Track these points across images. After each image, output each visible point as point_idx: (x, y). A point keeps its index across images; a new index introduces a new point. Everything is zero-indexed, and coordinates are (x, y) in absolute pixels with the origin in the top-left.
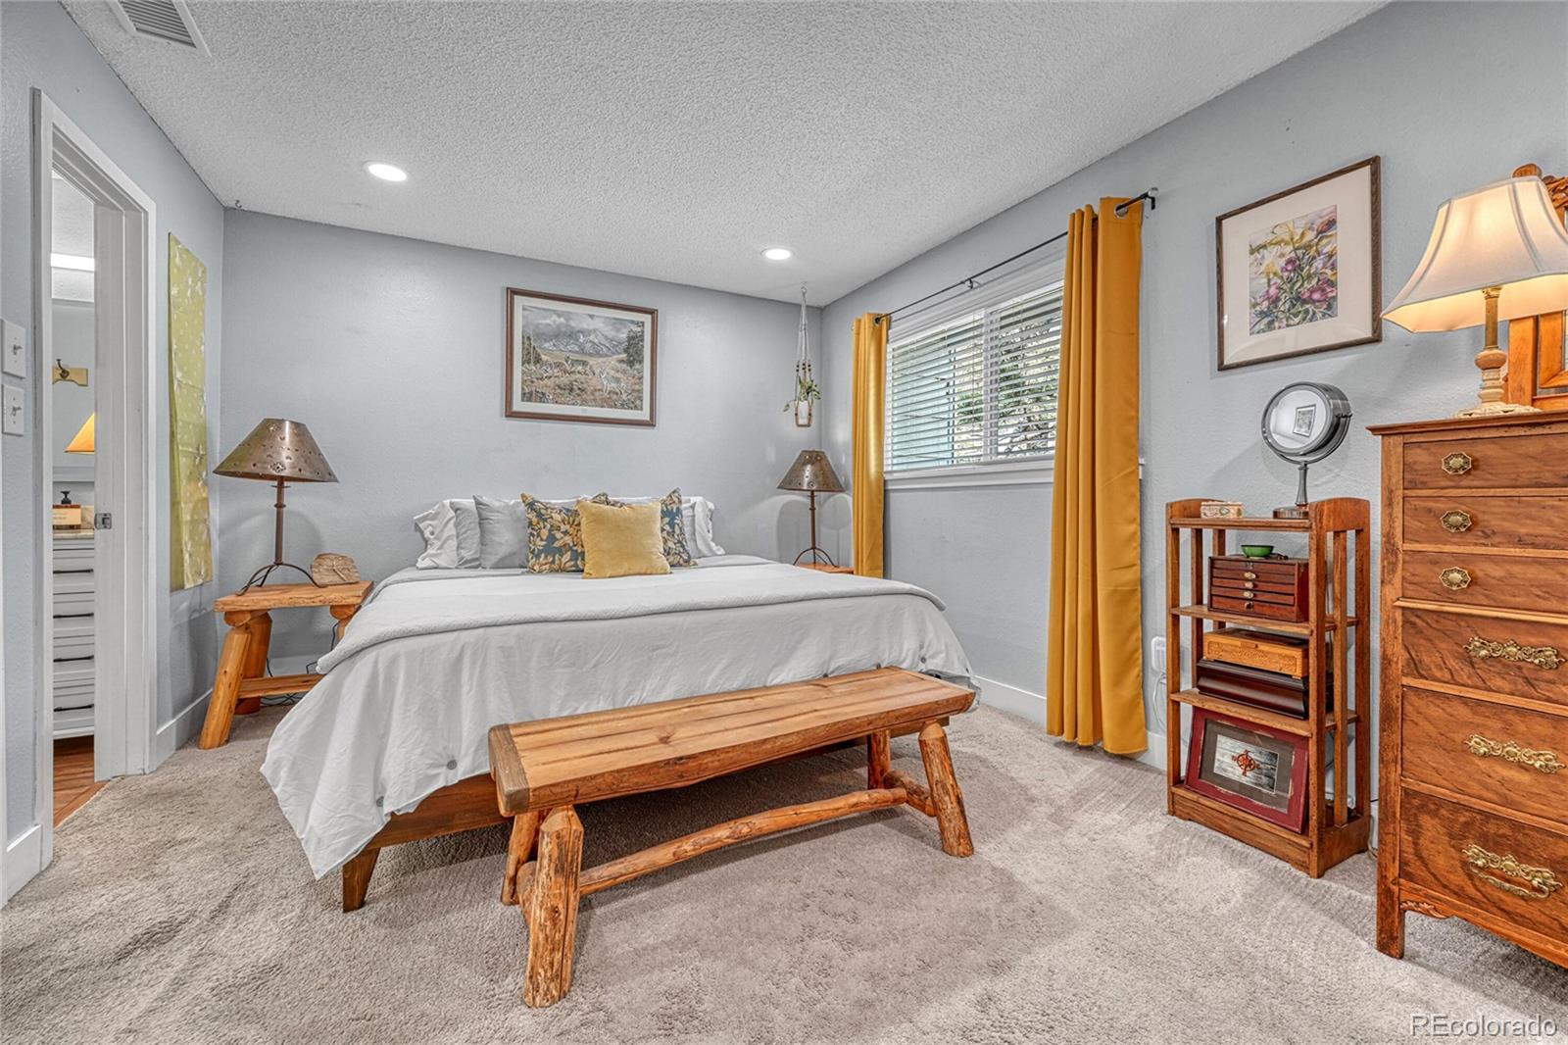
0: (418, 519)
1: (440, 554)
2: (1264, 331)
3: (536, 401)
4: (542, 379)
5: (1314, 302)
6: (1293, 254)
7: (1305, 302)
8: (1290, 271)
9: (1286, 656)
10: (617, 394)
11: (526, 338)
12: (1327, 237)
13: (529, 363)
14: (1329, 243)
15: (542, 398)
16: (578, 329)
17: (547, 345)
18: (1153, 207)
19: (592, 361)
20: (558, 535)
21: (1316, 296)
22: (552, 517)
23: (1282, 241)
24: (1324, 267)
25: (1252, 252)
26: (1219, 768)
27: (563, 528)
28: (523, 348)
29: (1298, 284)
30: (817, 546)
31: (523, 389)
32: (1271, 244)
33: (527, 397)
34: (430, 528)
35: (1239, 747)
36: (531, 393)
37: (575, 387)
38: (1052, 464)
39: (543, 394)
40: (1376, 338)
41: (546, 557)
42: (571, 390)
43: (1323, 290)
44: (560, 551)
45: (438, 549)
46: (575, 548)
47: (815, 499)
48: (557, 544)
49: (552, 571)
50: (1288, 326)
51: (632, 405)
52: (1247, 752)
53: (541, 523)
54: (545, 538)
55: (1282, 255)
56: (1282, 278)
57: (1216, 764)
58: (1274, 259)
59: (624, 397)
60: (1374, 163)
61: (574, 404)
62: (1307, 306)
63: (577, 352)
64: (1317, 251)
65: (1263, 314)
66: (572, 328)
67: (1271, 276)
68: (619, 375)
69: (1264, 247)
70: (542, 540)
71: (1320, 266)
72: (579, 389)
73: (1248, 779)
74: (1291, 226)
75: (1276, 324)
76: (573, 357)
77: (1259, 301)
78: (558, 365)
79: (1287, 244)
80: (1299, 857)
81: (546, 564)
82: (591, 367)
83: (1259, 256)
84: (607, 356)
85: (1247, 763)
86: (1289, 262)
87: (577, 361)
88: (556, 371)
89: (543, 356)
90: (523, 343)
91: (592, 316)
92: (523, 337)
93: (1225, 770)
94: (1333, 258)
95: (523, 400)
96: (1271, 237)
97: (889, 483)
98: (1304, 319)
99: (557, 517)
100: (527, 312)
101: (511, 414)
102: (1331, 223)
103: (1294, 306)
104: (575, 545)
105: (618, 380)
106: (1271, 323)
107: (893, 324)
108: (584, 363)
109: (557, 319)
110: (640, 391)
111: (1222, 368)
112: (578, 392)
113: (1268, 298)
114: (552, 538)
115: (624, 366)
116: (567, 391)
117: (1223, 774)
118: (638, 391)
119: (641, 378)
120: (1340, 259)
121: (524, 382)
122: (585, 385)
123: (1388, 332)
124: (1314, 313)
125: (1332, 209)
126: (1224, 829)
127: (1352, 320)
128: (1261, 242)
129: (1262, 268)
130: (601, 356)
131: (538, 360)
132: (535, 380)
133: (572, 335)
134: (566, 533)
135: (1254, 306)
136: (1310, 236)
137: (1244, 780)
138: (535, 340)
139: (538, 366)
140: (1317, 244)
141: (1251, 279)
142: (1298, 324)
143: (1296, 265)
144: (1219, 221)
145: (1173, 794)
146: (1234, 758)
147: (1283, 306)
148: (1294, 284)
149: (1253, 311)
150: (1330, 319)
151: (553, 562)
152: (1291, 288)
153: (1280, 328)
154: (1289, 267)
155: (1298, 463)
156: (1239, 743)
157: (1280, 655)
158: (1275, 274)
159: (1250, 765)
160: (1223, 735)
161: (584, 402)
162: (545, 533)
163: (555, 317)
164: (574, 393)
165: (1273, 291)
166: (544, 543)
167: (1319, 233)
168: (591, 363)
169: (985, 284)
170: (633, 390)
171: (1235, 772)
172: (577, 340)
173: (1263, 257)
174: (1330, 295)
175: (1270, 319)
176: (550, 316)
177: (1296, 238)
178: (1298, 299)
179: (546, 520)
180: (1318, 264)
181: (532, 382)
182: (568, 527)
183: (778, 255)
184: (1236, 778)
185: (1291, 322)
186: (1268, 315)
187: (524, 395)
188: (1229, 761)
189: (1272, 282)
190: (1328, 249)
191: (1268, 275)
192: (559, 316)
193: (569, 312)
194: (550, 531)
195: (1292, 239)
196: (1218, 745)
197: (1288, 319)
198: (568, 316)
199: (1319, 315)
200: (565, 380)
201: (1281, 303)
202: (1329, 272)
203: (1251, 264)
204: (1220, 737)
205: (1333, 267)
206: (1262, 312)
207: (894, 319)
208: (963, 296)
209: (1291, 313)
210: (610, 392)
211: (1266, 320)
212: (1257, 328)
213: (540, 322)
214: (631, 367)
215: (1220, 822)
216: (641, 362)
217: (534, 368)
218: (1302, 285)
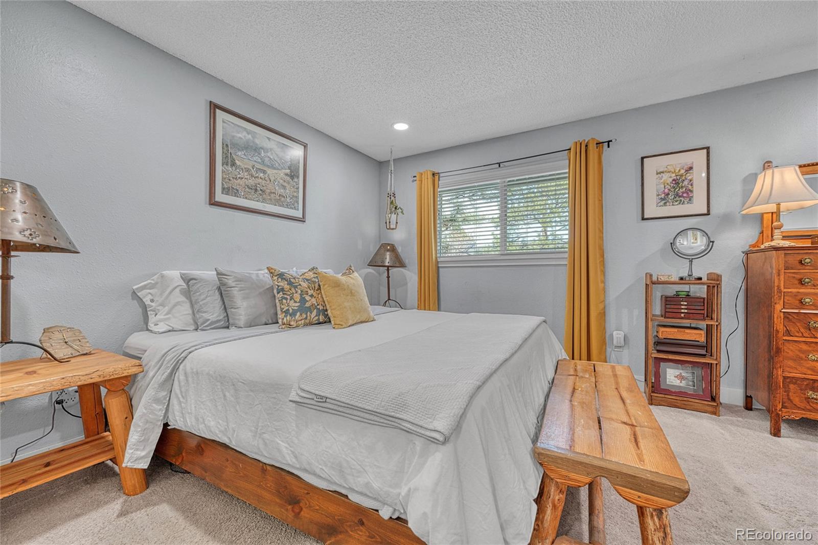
0: (137, 289)
1: (169, 319)
2: (662, 206)
3: (232, 196)
4: (236, 179)
5: (684, 197)
6: (675, 177)
7: (680, 197)
8: (674, 184)
9: (698, 334)
10: (284, 197)
11: (225, 146)
12: (689, 173)
13: (227, 165)
14: (690, 176)
15: (236, 194)
16: (261, 146)
17: (239, 153)
18: (609, 147)
19: (269, 171)
20: (308, 298)
21: (685, 195)
22: (300, 285)
23: (671, 171)
24: (688, 184)
25: (657, 174)
26: (669, 382)
27: (310, 292)
28: (223, 153)
29: (677, 190)
30: (391, 298)
31: (223, 184)
32: (666, 172)
33: (226, 191)
34: (150, 297)
35: (677, 372)
36: (228, 189)
37: (258, 188)
38: (566, 255)
39: (237, 190)
40: (708, 214)
41: (301, 314)
42: (256, 190)
43: (688, 193)
44: (310, 309)
45: (167, 314)
46: (318, 307)
47: (390, 271)
48: (308, 305)
49: (306, 325)
50: (673, 205)
51: (293, 207)
52: (681, 373)
53: (293, 289)
54: (298, 300)
55: (671, 177)
56: (670, 186)
57: (668, 380)
58: (668, 178)
59: (288, 200)
60: (708, 148)
61: (258, 201)
62: (681, 198)
63: (259, 163)
64: (685, 178)
65: (662, 199)
66: (257, 144)
67: (666, 184)
68: (285, 184)
69: (663, 172)
70: (295, 302)
71: (687, 184)
72: (261, 190)
73: (683, 384)
74: (674, 166)
75: (668, 204)
76: (258, 166)
77: (660, 194)
78: (248, 170)
79: (673, 173)
80: (711, 410)
81: (301, 320)
82: (268, 175)
83: (660, 176)
84: (278, 169)
85: (681, 377)
86: (674, 180)
87: (260, 169)
88: (246, 174)
89: (237, 161)
90: (223, 148)
91: (269, 139)
92: (223, 144)
93: (672, 382)
94: (692, 182)
95: (222, 193)
96: (666, 169)
97: (440, 263)
98: (680, 203)
99: (305, 285)
100: (225, 124)
101: (213, 203)
102: (691, 168)
103: (676, 198)
104: (318, 305)
105: (284, 187)
106: (665, 203)
107: (441, 178)
108: (264, 172)
109: (247, 135)
110: (297, 197)
111: (643, 219)
112: (260, 192)
113: (664, 193)
114: (303, 301)
115: (288, 178)
116: (253, 191)
117: (672, 384)
118: (296, 197)
119: (298, 188)
120: (695, 182)
121: (223, 179)
122: (265, 188)
123: (713, 211)
124: (684, 201)
125: (691, 163)
126: (677, 406)
127: (699, 205)
128: (661, 170)
129: (662, 181)
130: (275, 169)
131: (233, 164)
132: (231, 179)
133: (257, 150)
134: (312, 296)
135: (658, 195)
136: (683, 171)
137: (681, 385)
138: (231, 148)
139: (234, 168)
140: (685, 175)
141: (657, 185)
142: (677, 205)
143: (676, 182)
144: (643, 158)
145: (651, 396)
146: (675, 377)
147: (671, 197)
148: (676, 189)
149: (658, 197)
150: (690, 205)
151: (306, 318)
152: (675, 191)
153: (669, 205)
154: (674, 182)
155: (689, 259)
156: (677, 370)
157: (695, 333)
158: (668, 184)
159: (683, 378)
160: (669, 368)
161: (264, 201)
162: (297, 297)
163: (245, 133)
164: (258, 193)
165: (666, 191)
166: (298, 304)
167: (686, 171)
168: (269, 172)
169: (507, 166)
170: (293, 196)
171: (677, 382)
172: (260, 154)
173: (662, 177)
174: (690, 195)
175: (665, 201)
176: (242, 132)
177: (677, 171)
178: (677, 195)
179: (296, 287)
180: (686, 183)
181: (230, 180)
182: (312, 291)
183: (401, 127)
184: (677, 384)
185: (674, 204)
186: (664, 199)
187: (223, 189)
188: (674, 378)
189: (666, 187)
190: (689, 178)
191: (664, 184)
192: (248, 134)
193: (255, 132)
194: (301, 295)
195: (675, 172)
196: (667, 372)
197: (673, 202)
198: (254, 134)
199: (686, 203)
200: (251, 182)
201: (670, 196)
202: (690, 186)
203: (657, 179)
204: (667, 369)
205: (692, 185)
206: (661, 198)
207: (441, 176)
208: (492, 170)
209: (674, 200)
210: (280, 195)
211: (663, 202)
212: (659, 204)
213: (235, 134)
214: (292, 180)
215: (676, 404)
216: (298, 177)
217: (230, 169)
218: (679, 190)
